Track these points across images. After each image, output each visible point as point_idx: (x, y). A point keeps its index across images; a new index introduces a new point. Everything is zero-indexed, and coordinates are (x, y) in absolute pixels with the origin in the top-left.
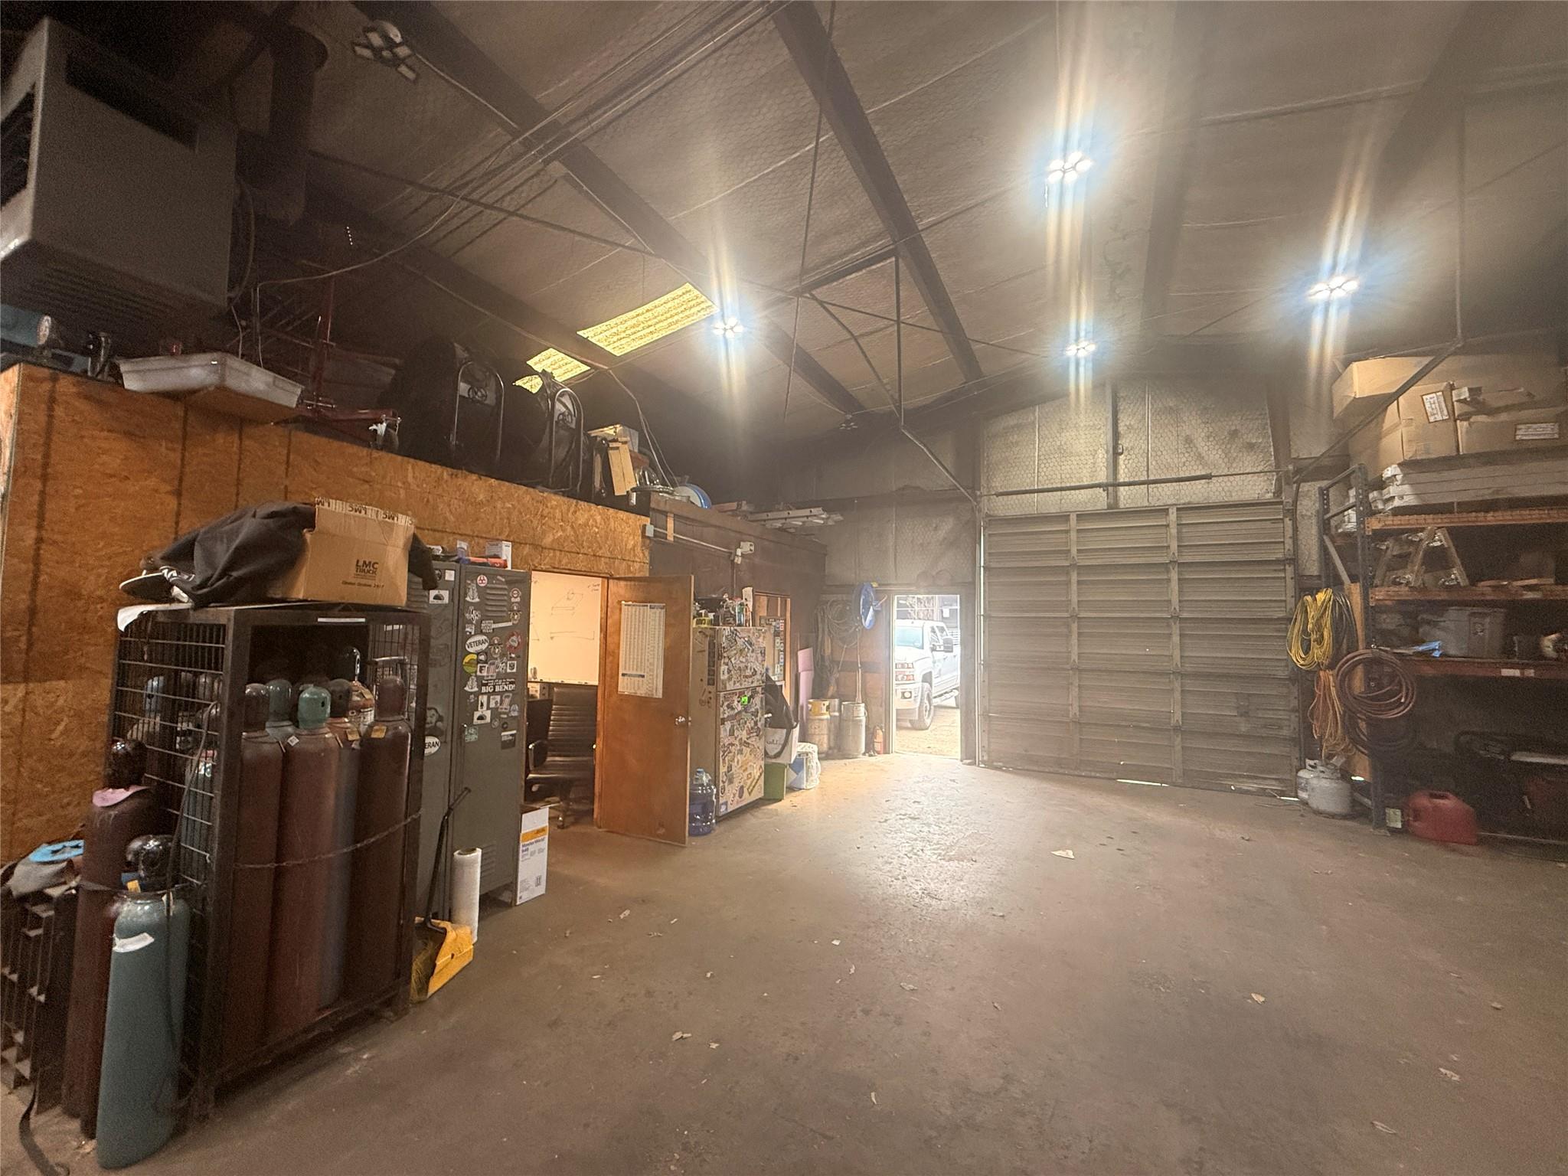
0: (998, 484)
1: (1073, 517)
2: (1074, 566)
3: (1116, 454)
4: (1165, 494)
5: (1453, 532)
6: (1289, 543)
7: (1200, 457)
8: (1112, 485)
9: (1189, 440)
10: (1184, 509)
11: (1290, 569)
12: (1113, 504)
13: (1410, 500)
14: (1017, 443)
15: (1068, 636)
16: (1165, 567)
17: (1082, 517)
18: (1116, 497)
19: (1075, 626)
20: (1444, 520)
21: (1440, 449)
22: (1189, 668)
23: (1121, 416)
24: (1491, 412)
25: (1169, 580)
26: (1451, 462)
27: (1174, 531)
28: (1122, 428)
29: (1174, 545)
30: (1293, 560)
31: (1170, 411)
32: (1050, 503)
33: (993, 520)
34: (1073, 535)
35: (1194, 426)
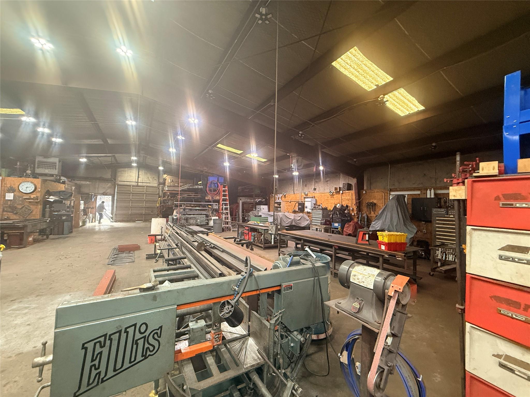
0: (119, 179)
1: (132, 186)
2: (131, 193)
3: (138, 177)
4: (145, 184)
5: (170, 193)
6: (158, 192)
7: (149, 180)
8: (138, 182)
9: (148, 177)
10: (147, 186)
11: (158, 195)
12: (138, 185)
13: (167, 189)
14: (123, 173)
15: (130, 203)
16: (144, 194)
17: (133, 186)
18: (138, 184)
19: (131, 201)
20: (170, 192)
21: (169, 185)
22: (146, 207)
23: (139, 172)
24: (174, 182)
25: (144, 196)
26: (170, 186)
27: (145, 189)
28: (139, 174)
29: (145, 191)
30: (159, 194)
31: (146, 173)
32: (128, 183)
33: (118, 185)
34: (131, 188)
35: (149, 175)
